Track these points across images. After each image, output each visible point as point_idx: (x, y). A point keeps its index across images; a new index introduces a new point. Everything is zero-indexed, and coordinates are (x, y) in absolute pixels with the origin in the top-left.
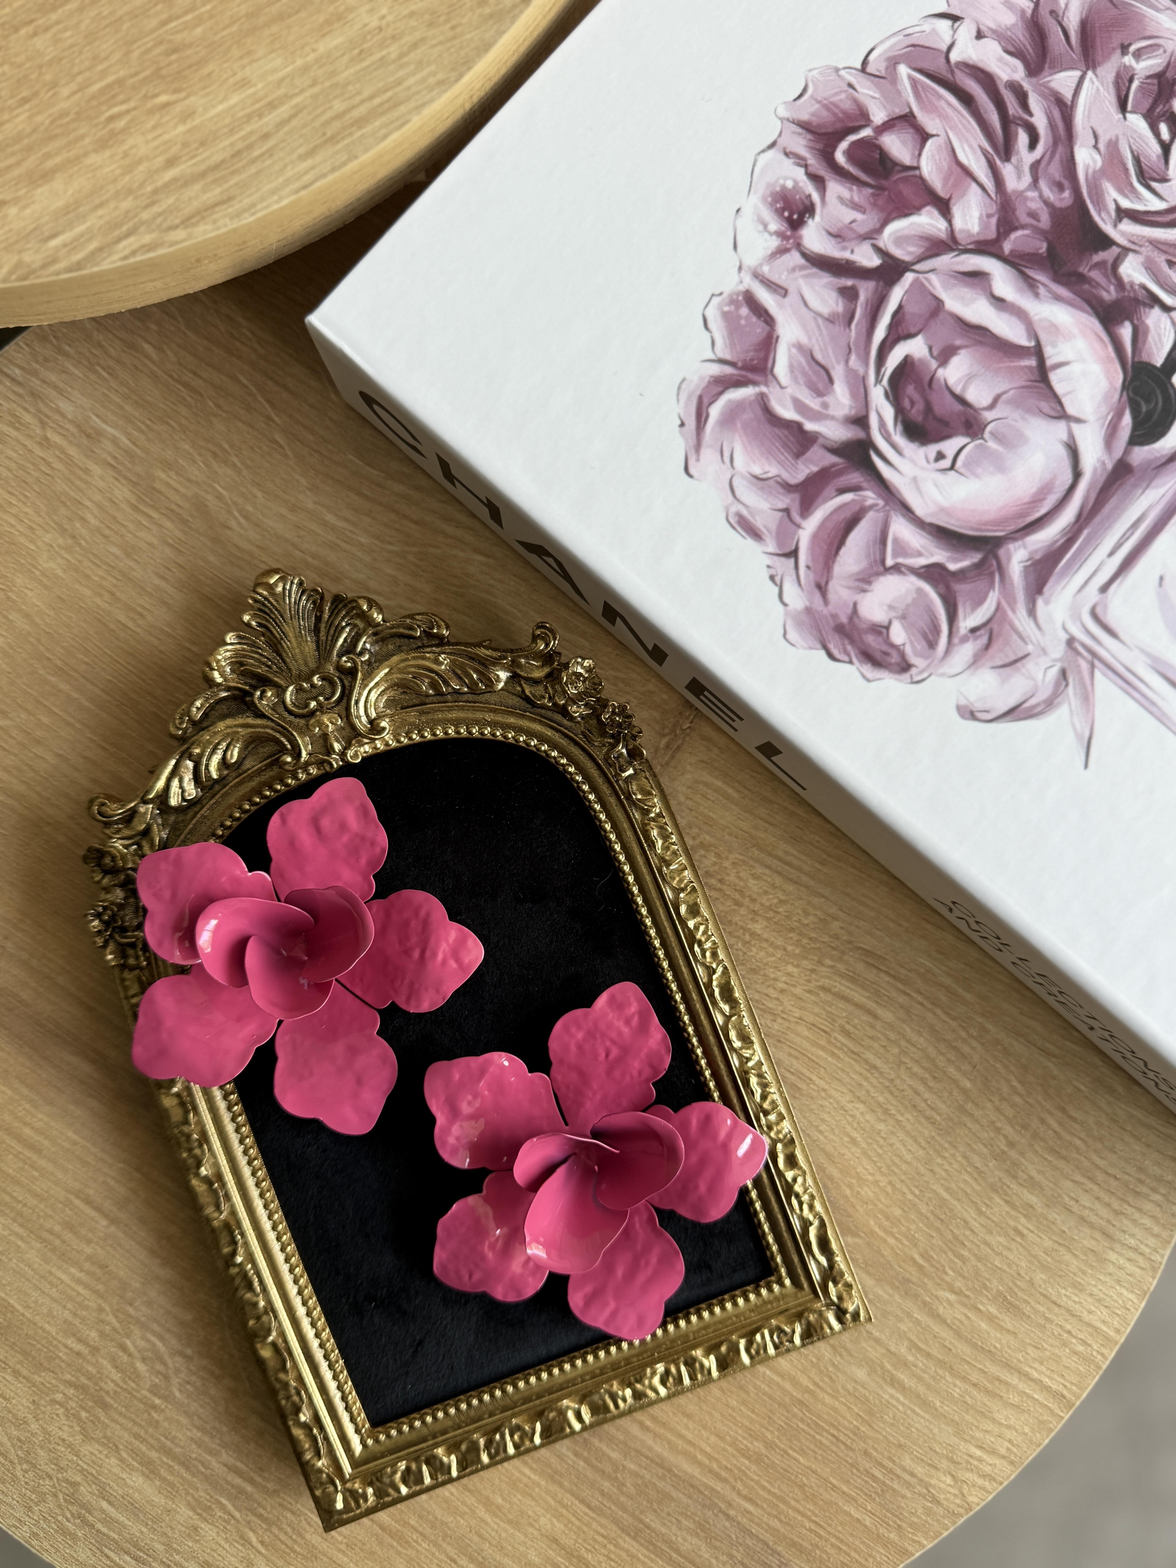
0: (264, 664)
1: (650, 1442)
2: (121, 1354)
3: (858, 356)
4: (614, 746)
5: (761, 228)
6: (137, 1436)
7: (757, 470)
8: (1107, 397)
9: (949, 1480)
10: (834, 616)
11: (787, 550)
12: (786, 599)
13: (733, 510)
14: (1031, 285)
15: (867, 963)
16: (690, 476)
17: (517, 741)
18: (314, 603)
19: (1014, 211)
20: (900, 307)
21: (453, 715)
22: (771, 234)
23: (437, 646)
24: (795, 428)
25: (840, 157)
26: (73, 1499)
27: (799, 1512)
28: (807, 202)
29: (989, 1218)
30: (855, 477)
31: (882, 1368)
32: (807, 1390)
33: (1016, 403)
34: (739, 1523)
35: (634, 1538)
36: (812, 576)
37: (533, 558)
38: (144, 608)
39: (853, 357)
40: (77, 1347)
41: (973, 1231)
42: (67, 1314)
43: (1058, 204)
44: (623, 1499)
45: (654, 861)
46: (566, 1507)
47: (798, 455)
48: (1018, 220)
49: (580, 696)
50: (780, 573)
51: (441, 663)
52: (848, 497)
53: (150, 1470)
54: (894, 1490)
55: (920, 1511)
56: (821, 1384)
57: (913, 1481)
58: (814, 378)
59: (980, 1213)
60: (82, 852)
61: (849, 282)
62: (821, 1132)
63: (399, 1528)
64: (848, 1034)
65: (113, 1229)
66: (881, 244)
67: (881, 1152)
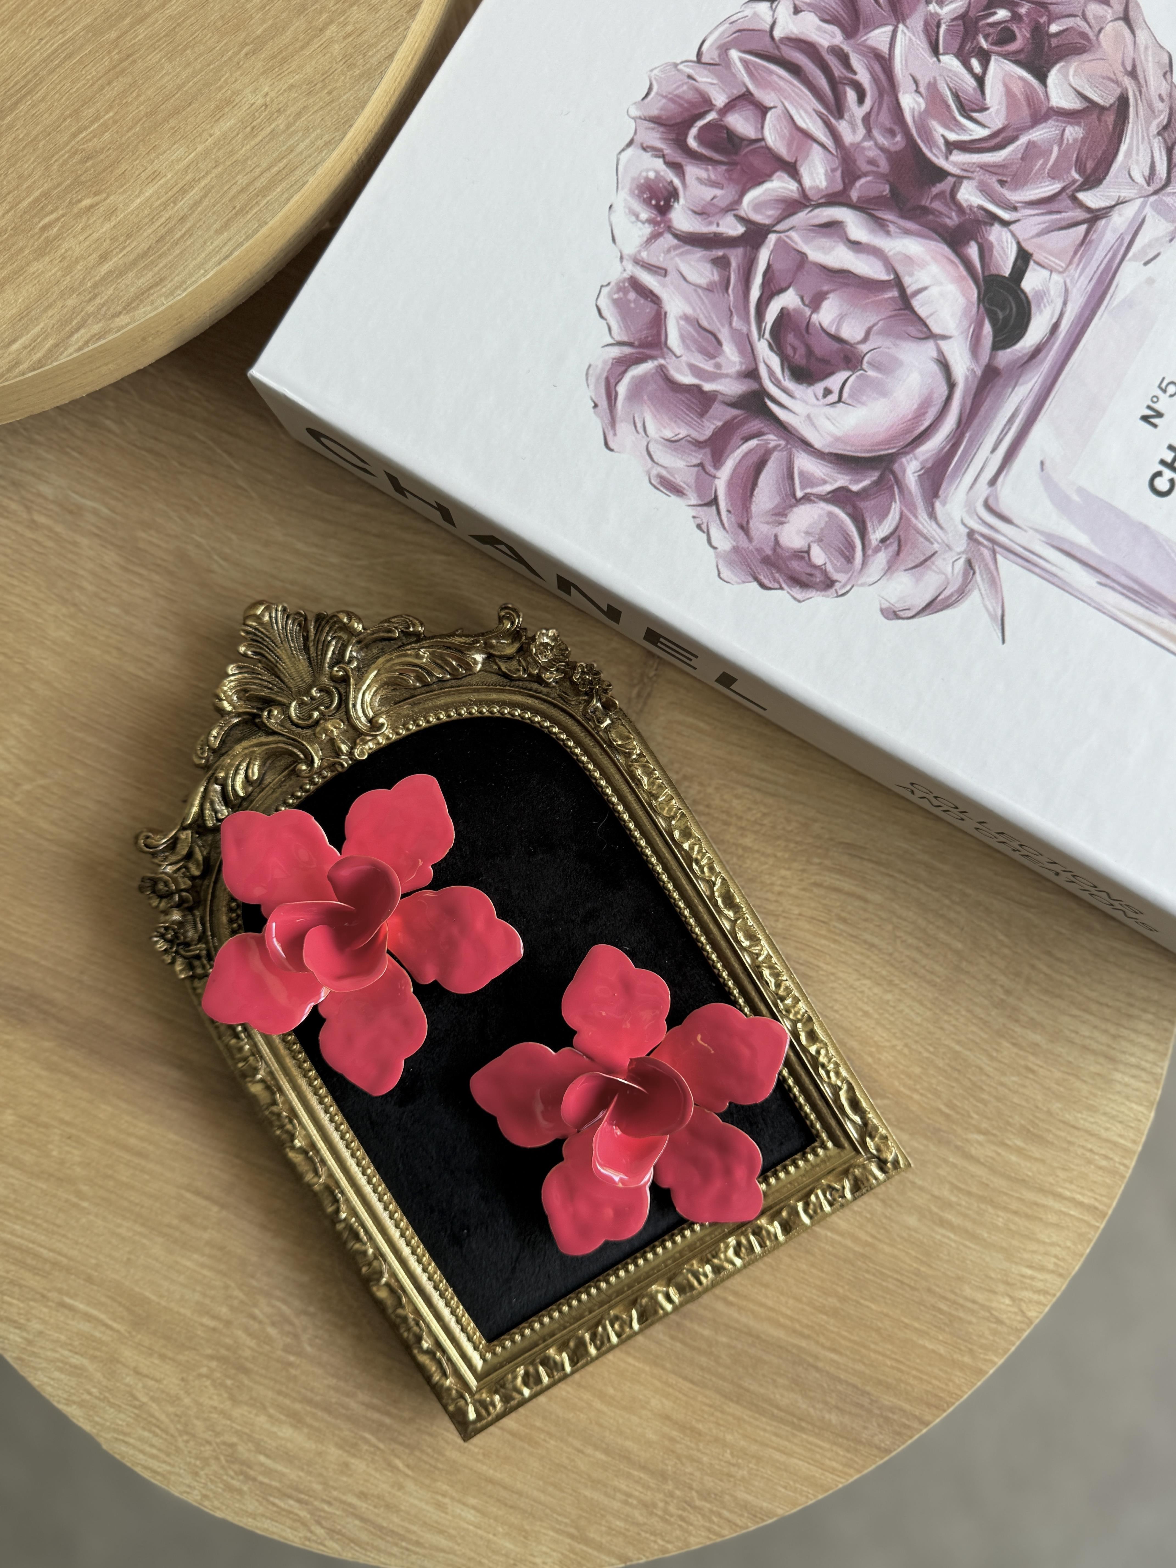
0: (266, 687)
1: (736, 1315)
2: (252, 1322)
3: (739, 317)
4: (589, 702)
5: (633, 218)
6: (279, 1393)
7: (668, 434)
8: (966, 312)
9: (1007, 1301)
10: (760, 550)
11: (709, 500)
12: (714, 543)
13: (654, 472)
14: (881, 225)
15: (850, 854)
16: (611, 450)
17: (503, 714)
18: (299, 625)
19: (854, 161)
20: (769, 266)
21: (442, 701)
22: (643, 223)
23: (416, 642)
24: (695, 390)
25: (692, 142)
26: (233, 1458)
27: (879, 1353)
28: (671, 188)
29: (1001, 1062)
30: (756, 424)
31: (931, 1212)
32: (867, 1244)
33: (886, 333)
34: (828, 1373)
35: (737, 1403)
36: (733, 519)
37: (487, 548)
38: (149, 656)
39: (735, 319)
40: (212, 1323)
41: (988, 1076)
42: (197, 1297)
43: (893, 149)
44: (721, 1370)
45: (644, 797)
46: (671, 1386)
47: (702, 414)
48: (859, 169)
49: (551, 663)
50: (705, 520)
51: (423, 657)
52: (753, 443)
53: (297, 1421)
54: (960, 1319)
55: (987, 1333)
56: (879, 1236)
57: (975, 1307)
58: (704, 344)
59: (992, 1058)
60: (136, 884)
61: (720, 253)
62: (836, 1011)
63: (527, 1431)
64: (844, 921)
65: (224, 1213)
66: (742, 213)
67: (892, 1019)
